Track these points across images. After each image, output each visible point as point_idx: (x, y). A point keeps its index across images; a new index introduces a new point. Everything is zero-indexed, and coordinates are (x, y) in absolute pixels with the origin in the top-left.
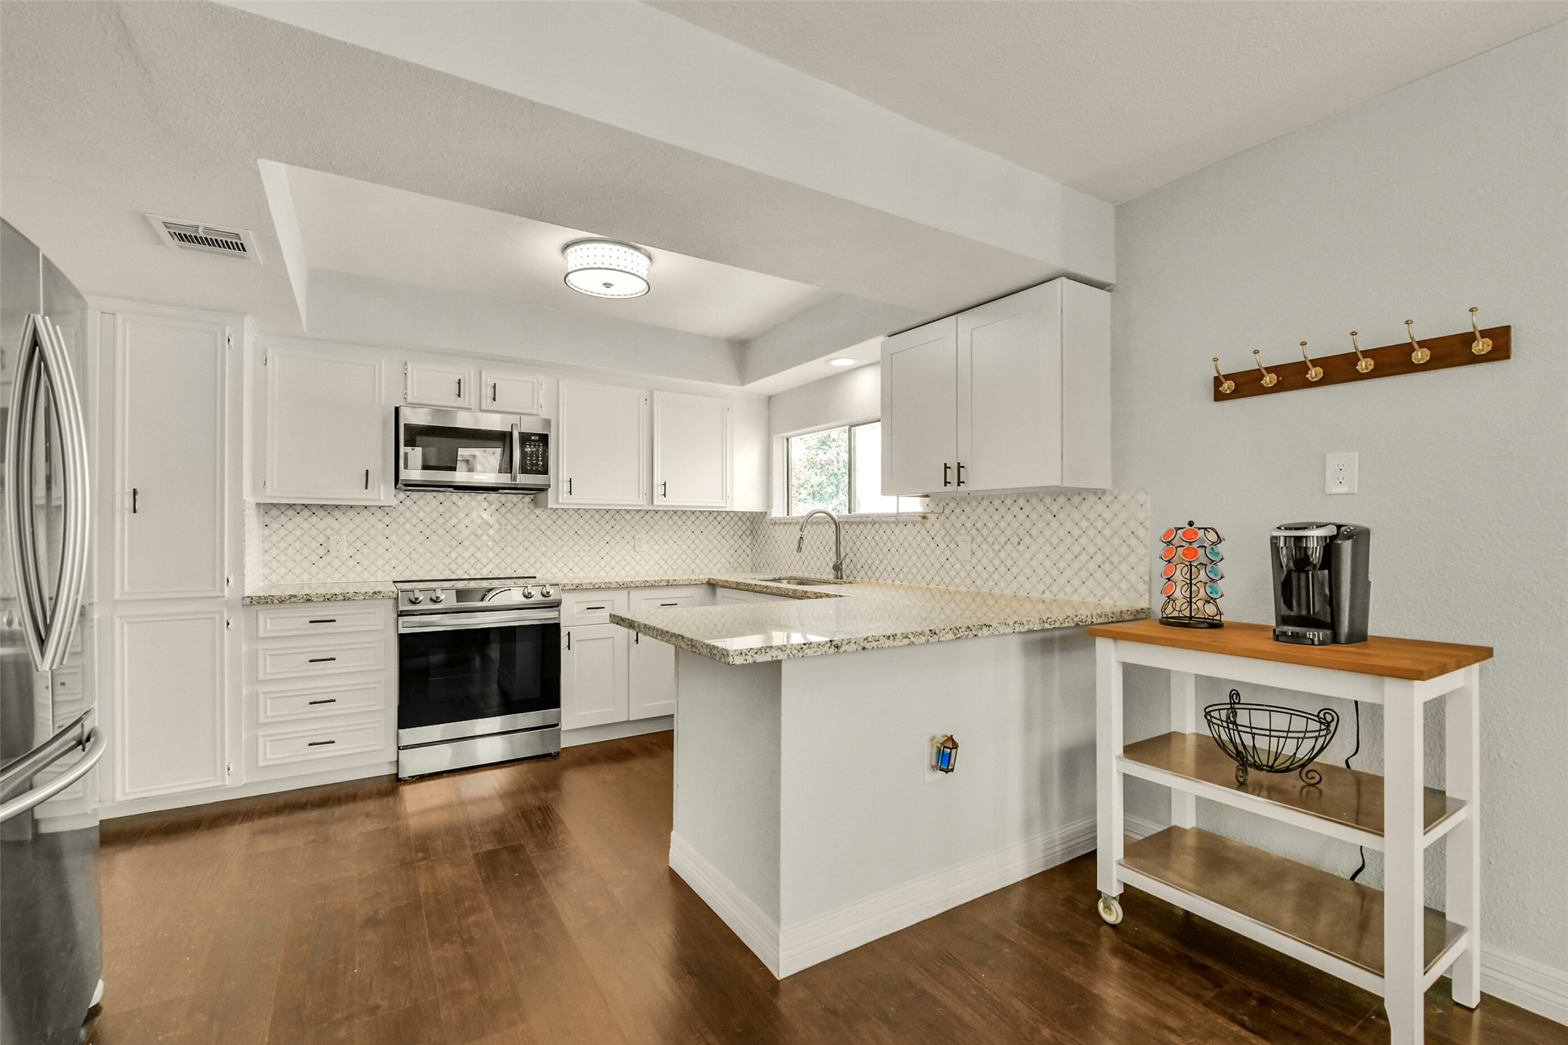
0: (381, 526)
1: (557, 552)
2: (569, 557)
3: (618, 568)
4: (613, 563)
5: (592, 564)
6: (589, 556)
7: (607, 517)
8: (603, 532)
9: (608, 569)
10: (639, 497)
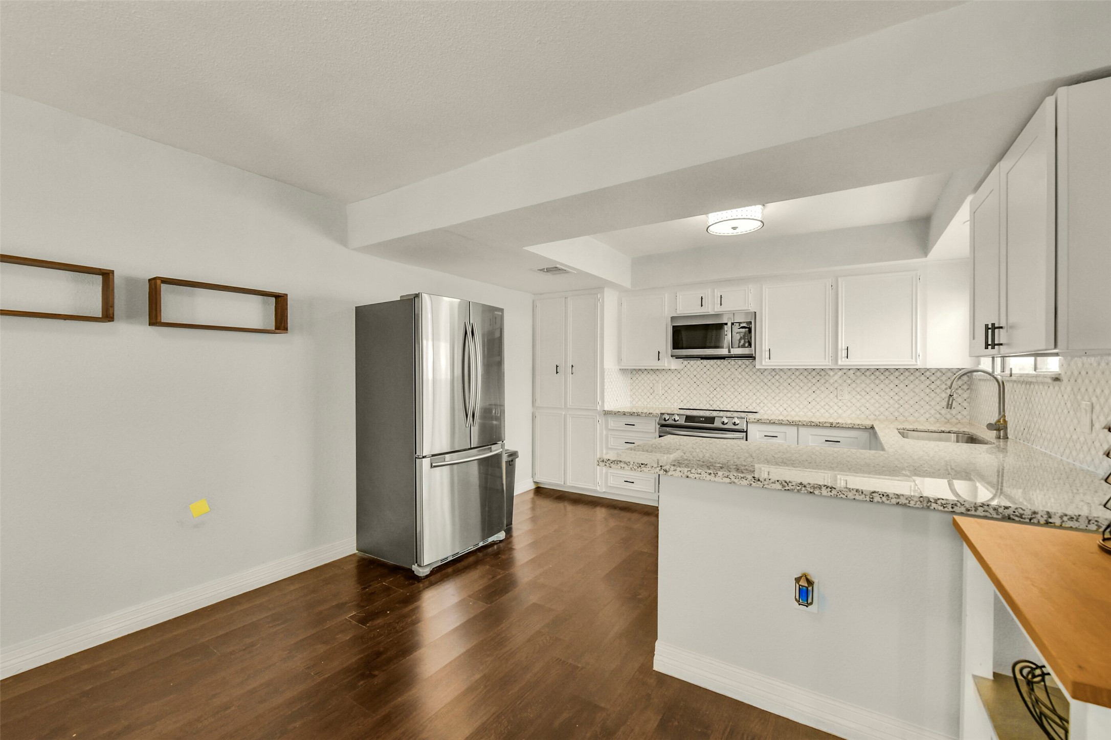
0: (676, 379)
1: (775, 396)
2: (783, 400)
3: (822, 411)
4: (818, 407)
5: (801, 406)
6: (799, 400)
7: (814, 373)
8: (810, 384)
9: (814, 411)
10: (825, 359)
